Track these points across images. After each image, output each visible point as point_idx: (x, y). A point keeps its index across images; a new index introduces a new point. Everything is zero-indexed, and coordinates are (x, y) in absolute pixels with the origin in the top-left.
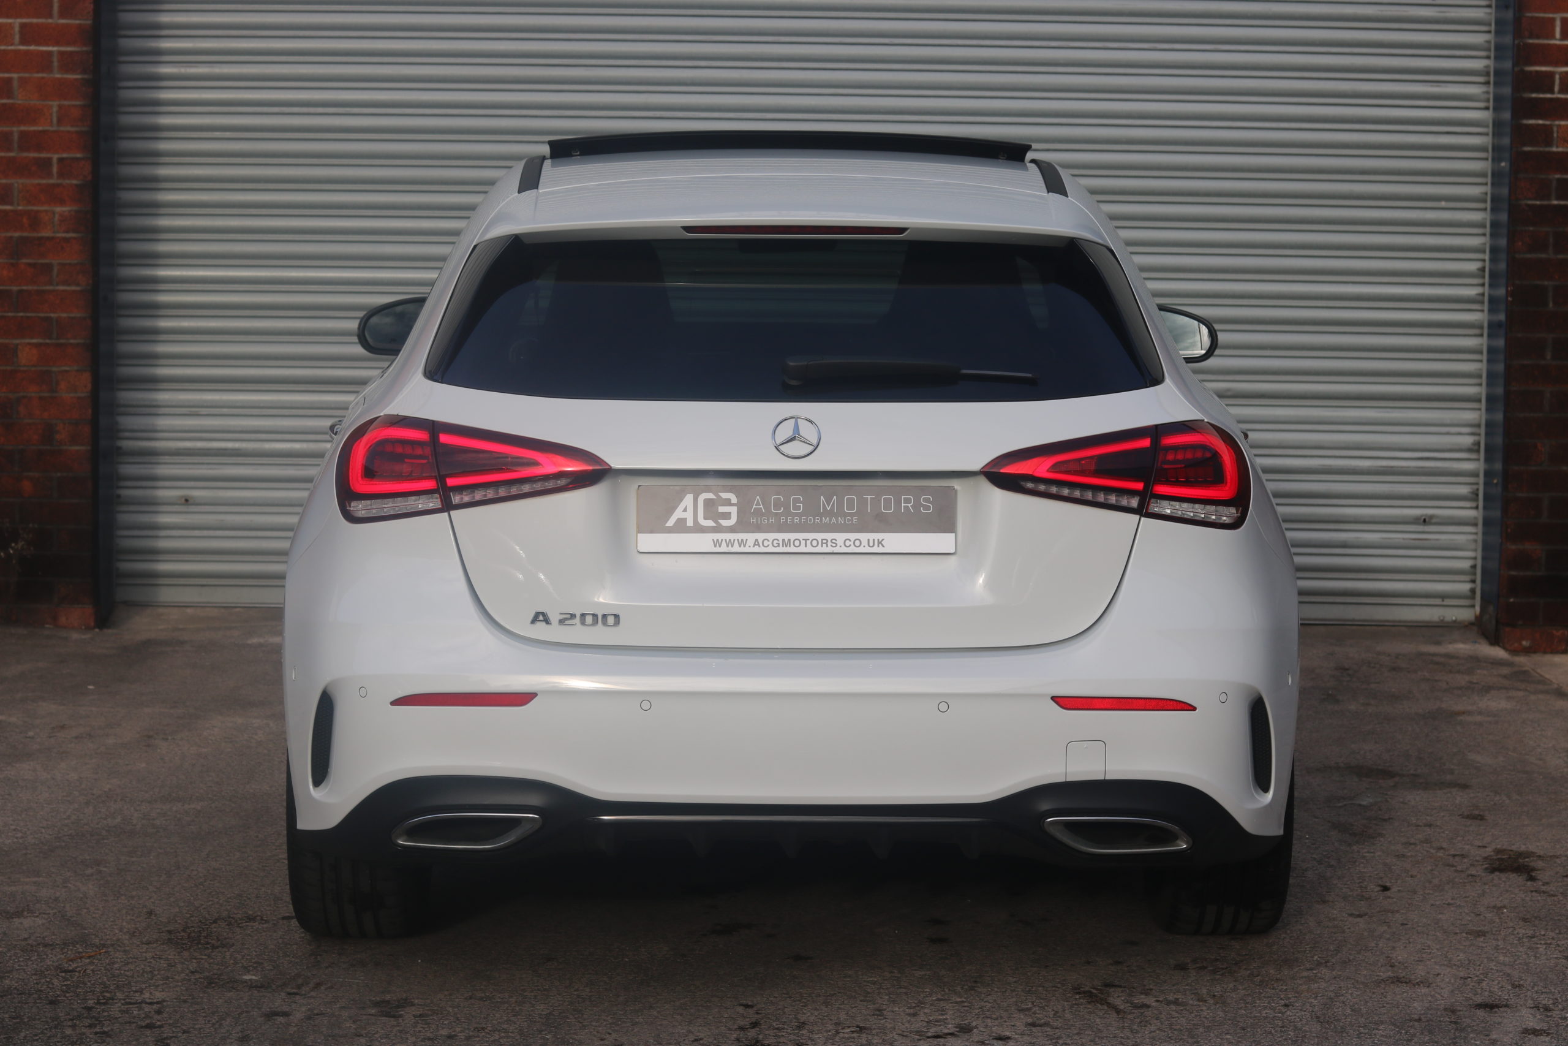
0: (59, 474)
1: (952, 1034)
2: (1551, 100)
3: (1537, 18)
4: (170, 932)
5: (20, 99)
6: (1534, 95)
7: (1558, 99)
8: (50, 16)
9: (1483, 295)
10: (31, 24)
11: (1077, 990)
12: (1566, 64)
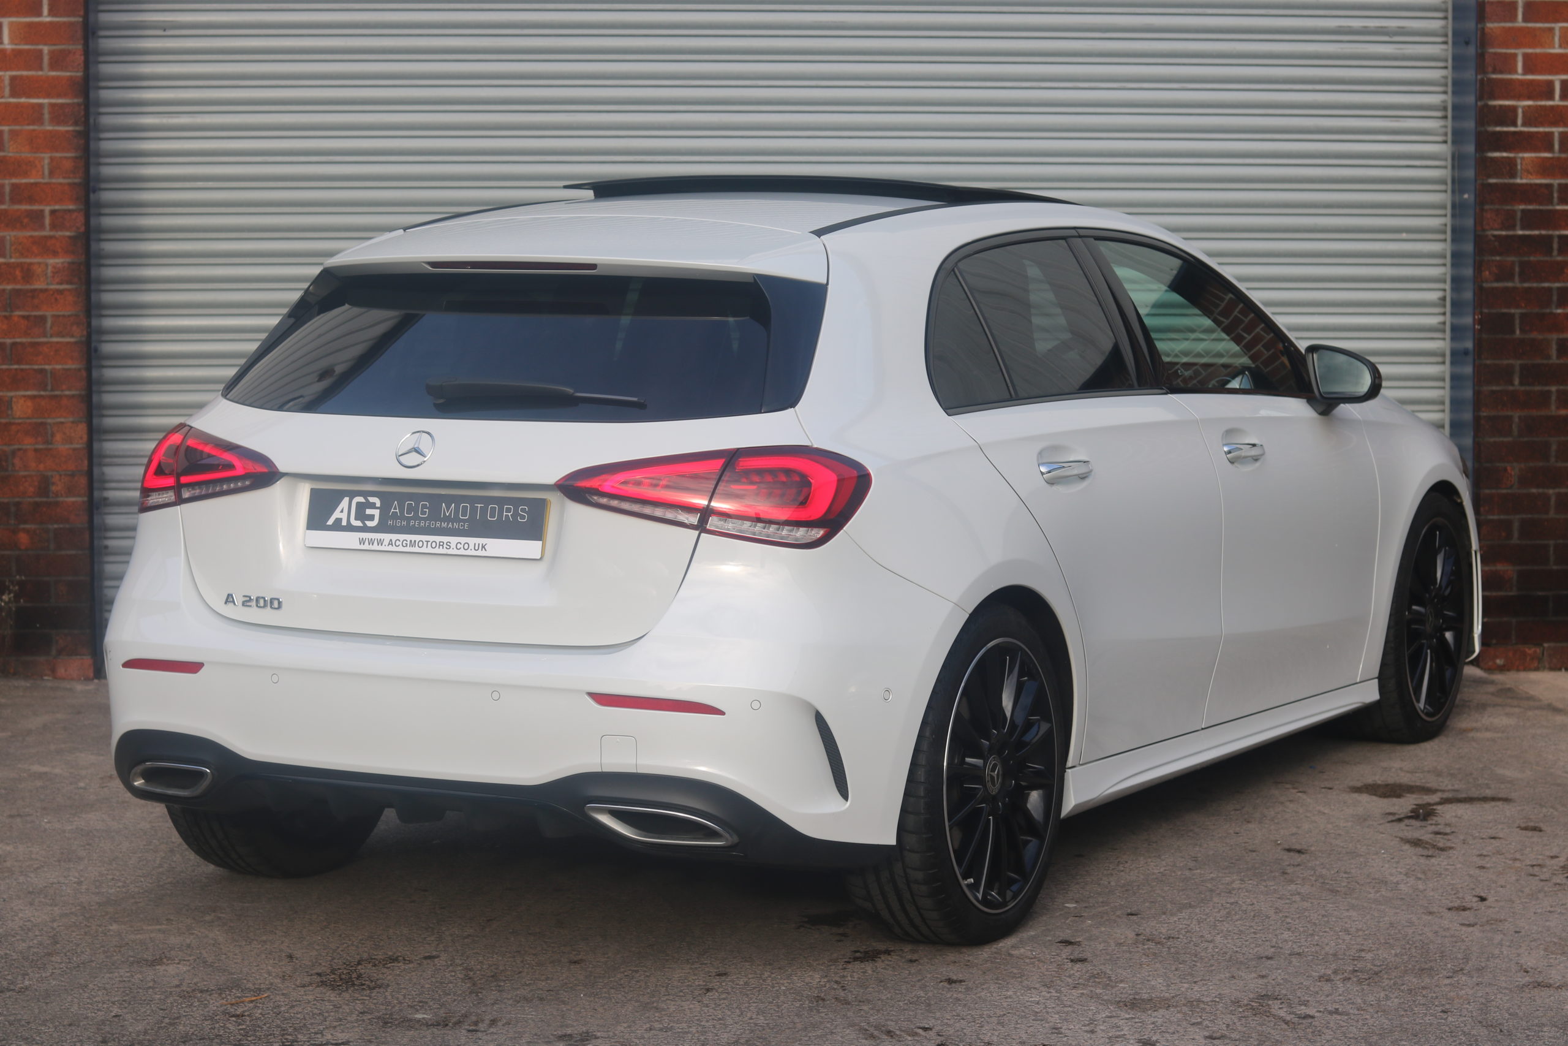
0: (56, 526)
2: (1515, 133)
3: (1500, 54)
4: (319, 974)
5: (11, 151)
6: (1498, 129)
7: (1521, 133)
8: (41, 68)
9: (1444, 323)
10: (21, 77)
12: (1529, 98)
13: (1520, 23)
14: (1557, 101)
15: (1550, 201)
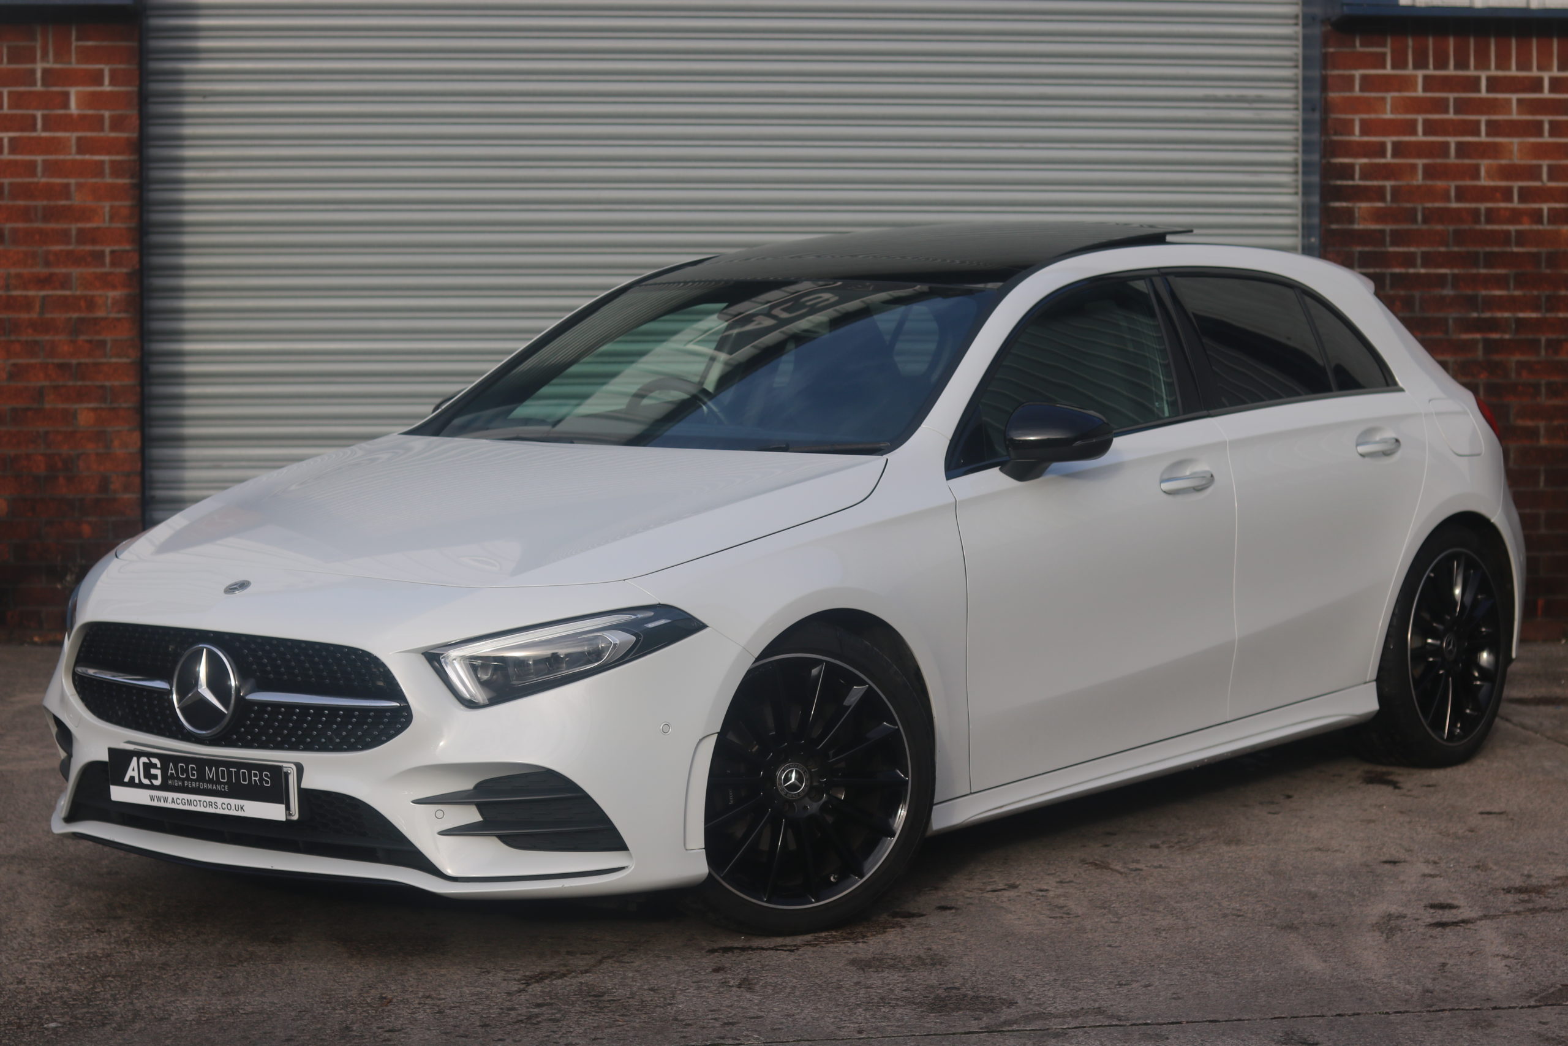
0: (114, 519)
1: (1004, 889)
2: (1353, 187)
3: (1340, 119)
5: (77, 200)
6: (1339, 183)
7: (1358, 187)
8: (102, 129)
10: (85, 138)
11: (1083, 861)
12: (1365, 156)
13: (1357, 93)
14: (1389, 159)
15: (1383, 244)
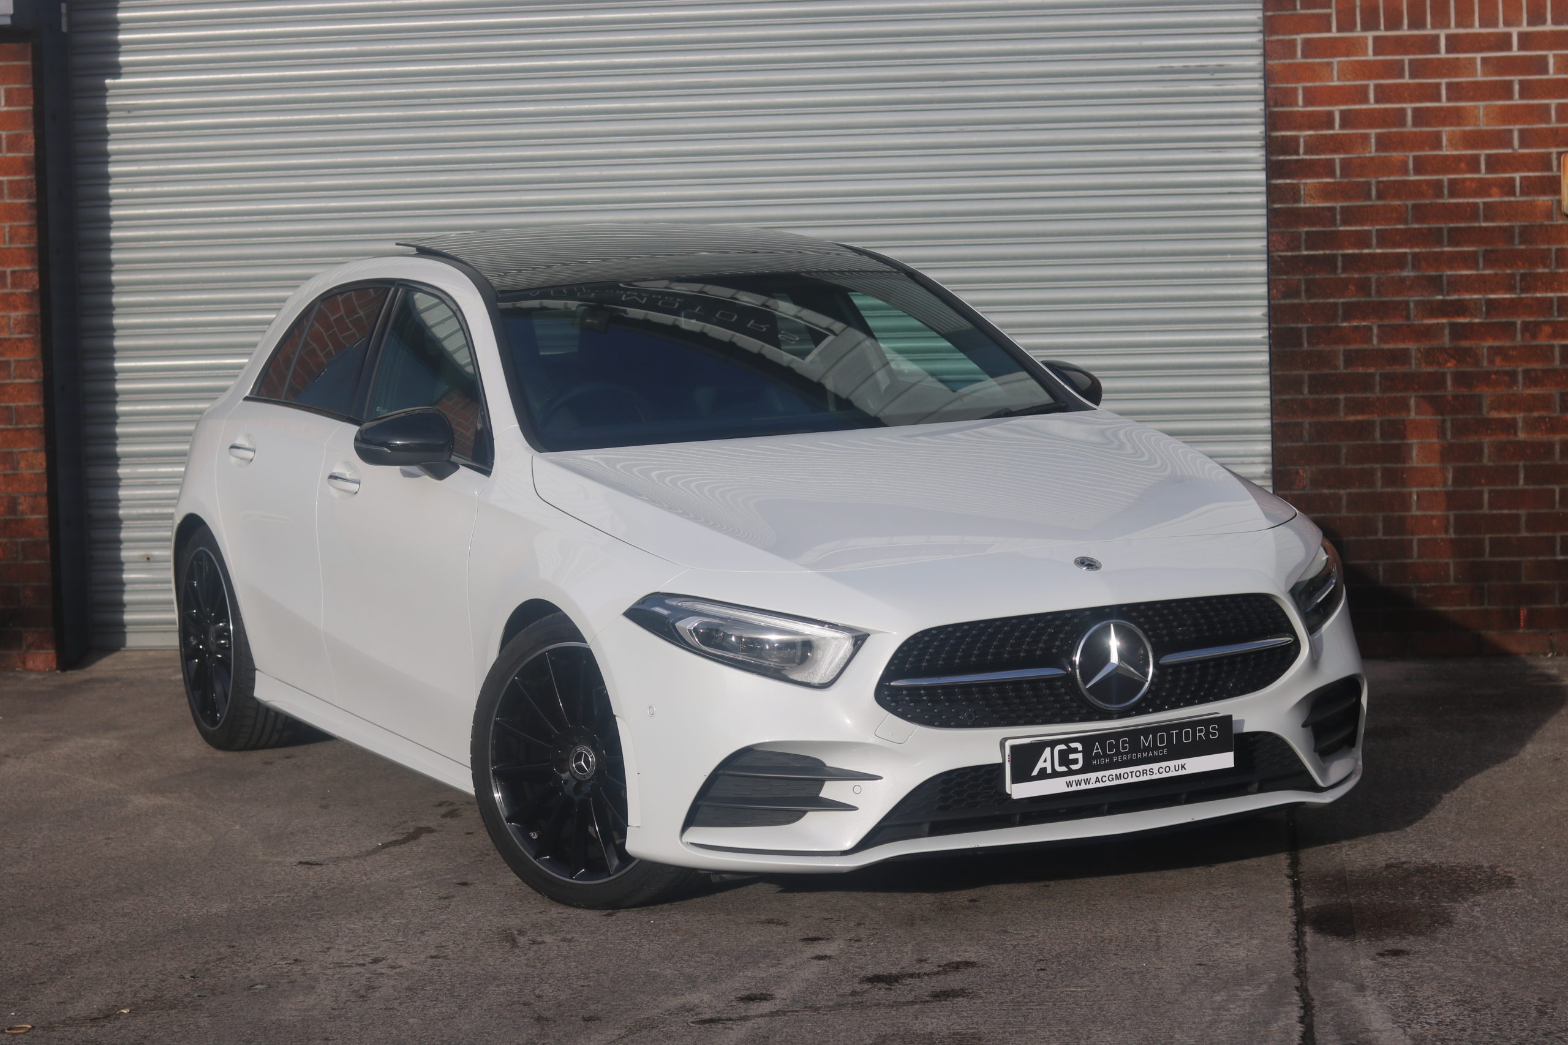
0: (23, 540)
2: (1297, 161)
3: (1281, 88)
6: (1281, 158)
7: (1303, 160)
12: (1310, 128)
13: (1299, 59)
14: (1337, 130)
15: (1333, 223)
